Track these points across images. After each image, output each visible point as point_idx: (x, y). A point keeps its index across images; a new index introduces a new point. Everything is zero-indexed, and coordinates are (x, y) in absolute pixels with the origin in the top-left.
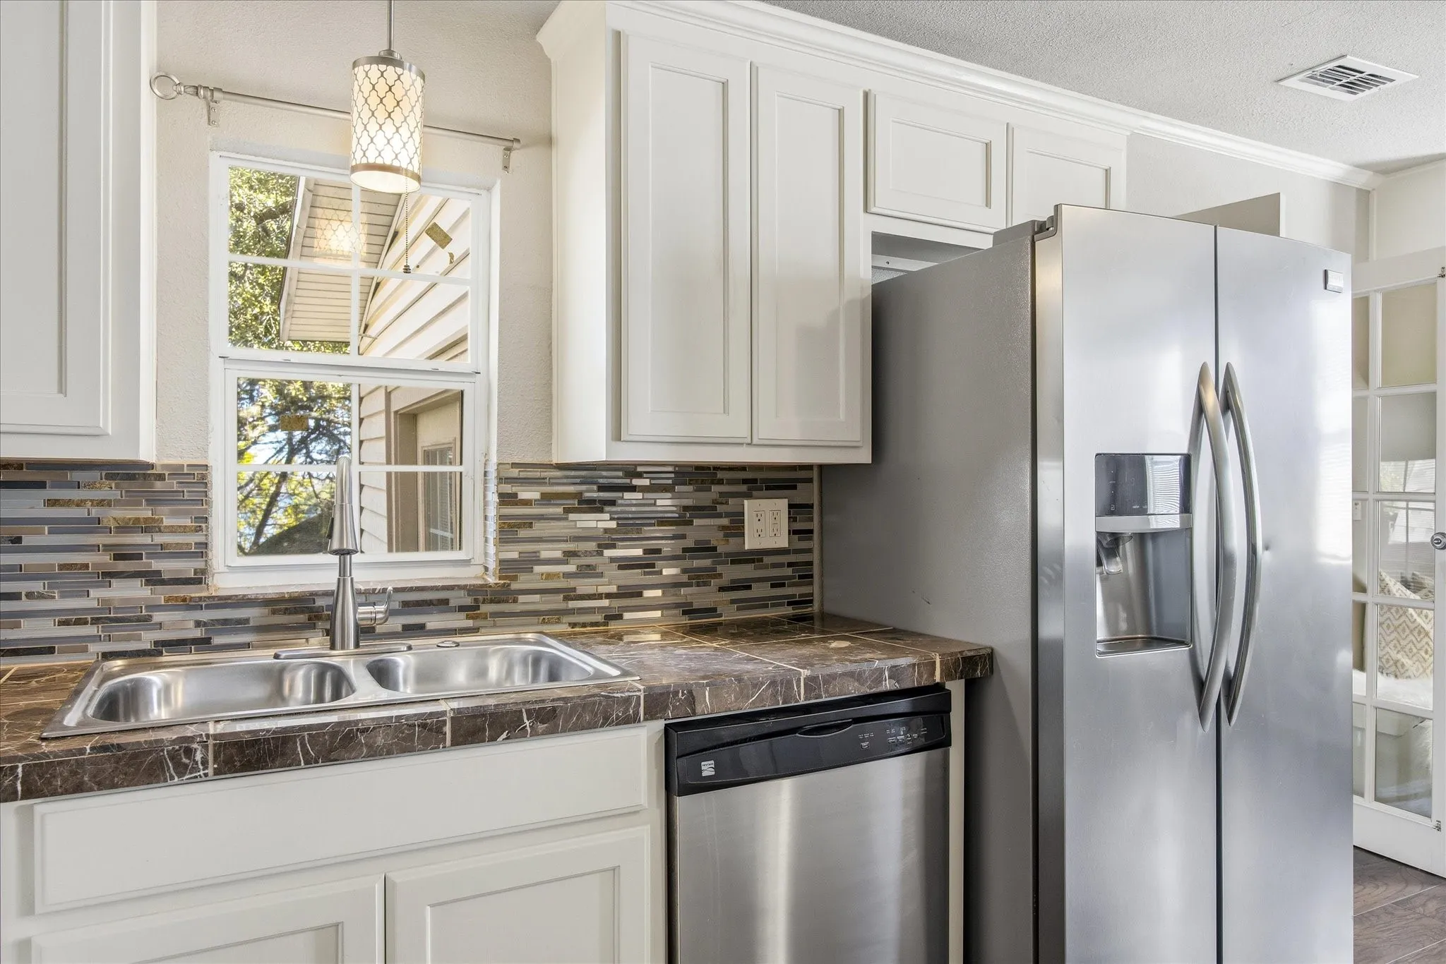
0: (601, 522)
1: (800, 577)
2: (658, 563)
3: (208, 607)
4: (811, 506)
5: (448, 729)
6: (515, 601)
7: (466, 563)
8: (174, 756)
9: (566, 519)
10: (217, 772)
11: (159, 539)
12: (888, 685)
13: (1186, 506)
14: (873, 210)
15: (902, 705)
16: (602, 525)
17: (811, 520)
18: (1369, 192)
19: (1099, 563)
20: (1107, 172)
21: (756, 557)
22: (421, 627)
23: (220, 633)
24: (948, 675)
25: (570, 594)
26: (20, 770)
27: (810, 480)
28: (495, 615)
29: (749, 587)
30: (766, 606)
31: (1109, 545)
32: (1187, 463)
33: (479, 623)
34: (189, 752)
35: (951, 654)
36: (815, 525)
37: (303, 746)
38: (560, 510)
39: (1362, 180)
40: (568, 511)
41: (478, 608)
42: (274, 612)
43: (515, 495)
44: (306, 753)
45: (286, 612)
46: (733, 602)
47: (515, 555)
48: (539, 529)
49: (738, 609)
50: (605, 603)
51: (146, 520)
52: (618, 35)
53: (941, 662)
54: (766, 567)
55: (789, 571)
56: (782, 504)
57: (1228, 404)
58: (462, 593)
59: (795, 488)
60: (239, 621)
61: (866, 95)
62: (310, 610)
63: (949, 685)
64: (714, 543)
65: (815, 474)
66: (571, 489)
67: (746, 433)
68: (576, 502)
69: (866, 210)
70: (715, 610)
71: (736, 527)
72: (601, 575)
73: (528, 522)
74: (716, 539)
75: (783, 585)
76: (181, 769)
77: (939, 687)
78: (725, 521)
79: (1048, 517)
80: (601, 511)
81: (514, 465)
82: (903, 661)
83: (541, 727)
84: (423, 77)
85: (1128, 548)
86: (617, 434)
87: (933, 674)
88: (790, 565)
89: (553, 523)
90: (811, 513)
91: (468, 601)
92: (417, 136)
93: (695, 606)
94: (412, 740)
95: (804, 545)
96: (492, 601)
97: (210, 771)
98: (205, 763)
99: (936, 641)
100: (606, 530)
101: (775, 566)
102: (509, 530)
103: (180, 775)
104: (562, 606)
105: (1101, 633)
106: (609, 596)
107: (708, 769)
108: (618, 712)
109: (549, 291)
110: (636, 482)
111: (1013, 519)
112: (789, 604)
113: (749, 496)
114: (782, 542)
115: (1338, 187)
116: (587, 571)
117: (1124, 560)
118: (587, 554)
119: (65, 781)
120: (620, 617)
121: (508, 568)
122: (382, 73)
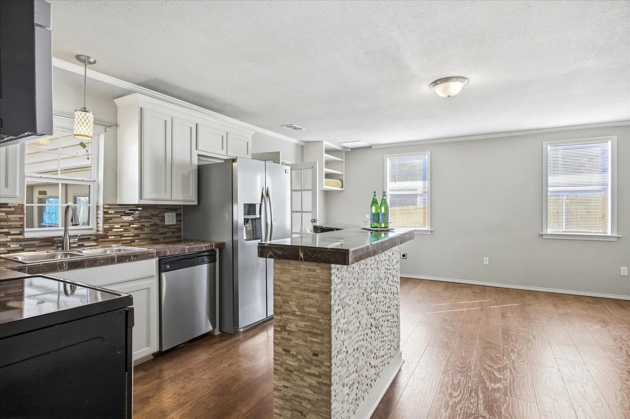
0: (130, 218)
1: (178, 231)
2: (144, 228)
3: (24, 241)
4: (181, 214)
5: (116, 259)
6: (108, 238)
7: (92, 229)
8: (59, 265)
9: (121, 218)
10: (68, 269)
11: (9, 223)
12: (204, 249)
13: (260, 214)
14: (198, 149)
15: (206, 253)
16: (130, 219)
17: (181, 217)
18: (303, 146)
19: (245, 225)
20: (248, 143)
21: (168, 226)
22: (83, 245)
23: (27, 248)
24: (216, 247)
25: (122, 236)
26: (27, 269)
27: (181, 208)
28: (102, 241)
29: (166, 234)
30: (170, 238)
31: (246, 221)
32: (261, 205)
33: (98, 244)
34: (62, 265)
35: (216, 243)
36: (182, 219)
37: (86, 263)
38: (120, 215)
39: (302, 144)
40: (121, 216)
41: (98, 240)
42: (42, 242)
43: (108, 212)
44: (87, 264)
45: (46, 242)
46: (162, 237)
47: (108, 227)
48: (114, 220)
49: (164, 239)
50: (131, 238)
51: (5, 218)
52: (141, 109)
53: (214, 245)
54: (170, 229)
55: (176, 230)
56: (174, 214)
57: (267, 195)
58: (94, 236)
59: (177, 210)
60: (32, 244)
61: (196, 124)
62: (53, 241)
63: (216, 250)
64: (158, 223)
65: (182, 207)
66: (123, 210)
67: (170, 198)
68: (124, 213)
69: (196, 149)
70: (158, 239)
71: (163, 219)
72: (130, 231)
73: (111, 219)
74: (159, 222)
75: (174, 233)
76: (61, 268)
77: (213, 250)
78: (161, 218)
79: (235, 218)
80: (130, 216)
81: (108, 205)
82: (206, 245)
83: (135, 258)
84: (94, 114)
85: (250, 221)
86: (141, 197)
87: (213, 247)
88: (176, 228)
89: (118, 219)
90: (181, 216)
91: (95, 238)
92: (92, 125)
93: (153, 238)
94: (109, 261)
95: (180, 223)
96: (102, 238)
97: (67, 268)
98: (66, 267)
99: (213, 242)
100: (131, 220)
101: (173, 228)
102: (106, 220)
103: (60, 269)
104: (120, 239)
105: (245, 238)
106: (132, 236)
107: (168, 267)
108: (150, 255)
109: (117, 162)
110: (139, 209)
111: (227, 216)
112: (176, 238)
113: (166, 212)
114: (174, 222)
115: (297, 145)
116: (126, 230)
117: (249, 224)
118: (126, 226)
119: (36, 271)
120: (135, 241)
121: (105, 230)
122: (81, 113)
